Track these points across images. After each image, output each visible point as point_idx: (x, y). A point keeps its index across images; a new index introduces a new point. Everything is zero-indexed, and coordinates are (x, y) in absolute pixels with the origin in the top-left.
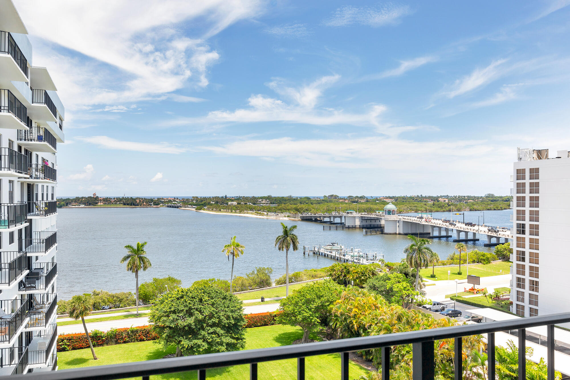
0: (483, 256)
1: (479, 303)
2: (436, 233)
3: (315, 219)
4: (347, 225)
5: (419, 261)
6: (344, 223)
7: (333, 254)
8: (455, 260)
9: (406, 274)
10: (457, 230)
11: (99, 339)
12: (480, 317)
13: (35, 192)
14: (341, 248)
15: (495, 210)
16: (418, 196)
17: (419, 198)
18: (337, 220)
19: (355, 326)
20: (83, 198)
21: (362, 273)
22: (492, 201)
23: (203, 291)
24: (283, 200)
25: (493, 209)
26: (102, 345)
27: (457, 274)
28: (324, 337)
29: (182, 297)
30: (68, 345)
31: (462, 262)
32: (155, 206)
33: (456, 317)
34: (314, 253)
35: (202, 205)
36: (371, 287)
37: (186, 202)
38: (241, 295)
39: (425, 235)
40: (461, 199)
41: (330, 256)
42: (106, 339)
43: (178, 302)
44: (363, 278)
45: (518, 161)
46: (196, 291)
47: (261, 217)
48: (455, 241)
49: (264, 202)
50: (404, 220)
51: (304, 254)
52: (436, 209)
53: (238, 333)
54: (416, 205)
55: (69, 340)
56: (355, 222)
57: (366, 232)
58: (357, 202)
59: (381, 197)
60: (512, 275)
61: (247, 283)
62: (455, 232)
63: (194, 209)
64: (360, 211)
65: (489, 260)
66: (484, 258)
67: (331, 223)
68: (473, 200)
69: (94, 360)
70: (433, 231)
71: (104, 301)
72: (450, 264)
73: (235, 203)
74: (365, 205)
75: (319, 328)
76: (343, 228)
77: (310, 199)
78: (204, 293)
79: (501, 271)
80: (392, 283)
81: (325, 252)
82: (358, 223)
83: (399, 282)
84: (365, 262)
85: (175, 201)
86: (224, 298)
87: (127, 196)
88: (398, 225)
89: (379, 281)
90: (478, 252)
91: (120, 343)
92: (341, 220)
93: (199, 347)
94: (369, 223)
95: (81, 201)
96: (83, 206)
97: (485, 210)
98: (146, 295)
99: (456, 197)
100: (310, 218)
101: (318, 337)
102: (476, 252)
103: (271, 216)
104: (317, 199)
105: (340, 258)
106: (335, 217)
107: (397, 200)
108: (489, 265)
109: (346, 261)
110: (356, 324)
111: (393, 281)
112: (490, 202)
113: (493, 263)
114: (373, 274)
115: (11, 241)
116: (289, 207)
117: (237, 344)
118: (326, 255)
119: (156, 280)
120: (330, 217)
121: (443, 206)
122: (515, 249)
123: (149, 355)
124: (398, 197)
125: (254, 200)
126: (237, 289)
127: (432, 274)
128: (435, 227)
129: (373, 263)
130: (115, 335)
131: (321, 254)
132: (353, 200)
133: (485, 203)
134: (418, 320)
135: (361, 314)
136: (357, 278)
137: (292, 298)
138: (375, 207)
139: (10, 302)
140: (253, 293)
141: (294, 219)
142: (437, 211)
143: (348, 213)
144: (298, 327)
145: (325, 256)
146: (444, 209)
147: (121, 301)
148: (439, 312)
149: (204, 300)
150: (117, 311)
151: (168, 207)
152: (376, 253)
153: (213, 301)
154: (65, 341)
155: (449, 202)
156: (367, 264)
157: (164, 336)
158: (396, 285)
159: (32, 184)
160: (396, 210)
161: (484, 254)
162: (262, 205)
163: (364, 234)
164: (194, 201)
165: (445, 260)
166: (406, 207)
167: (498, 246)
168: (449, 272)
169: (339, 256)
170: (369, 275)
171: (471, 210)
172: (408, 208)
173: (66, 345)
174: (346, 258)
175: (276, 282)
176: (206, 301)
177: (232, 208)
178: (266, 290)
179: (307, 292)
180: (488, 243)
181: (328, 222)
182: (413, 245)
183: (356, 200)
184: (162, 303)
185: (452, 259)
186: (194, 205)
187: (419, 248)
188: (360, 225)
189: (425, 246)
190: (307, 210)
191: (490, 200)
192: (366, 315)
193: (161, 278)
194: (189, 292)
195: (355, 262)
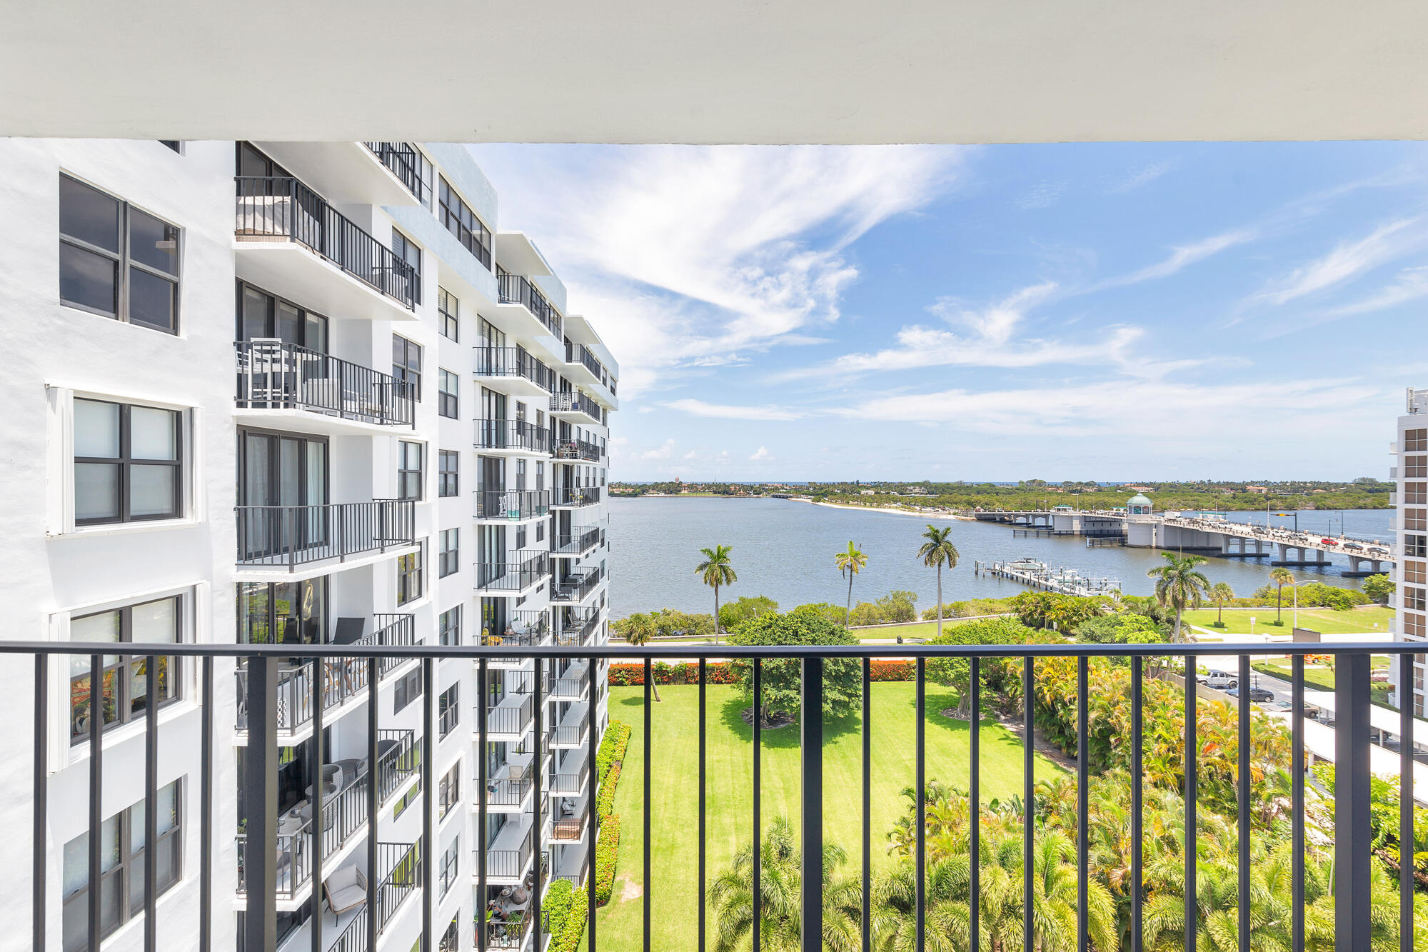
0: (1336, 595)
1: (1316, 682)
2: (1235, 549)
3: (1001, 519)
4: (1057, 529)
5: (1181, 597)
6: (1051, 526)
7: (1027, 576)
8: (1270, 600)
9: (1156, 619)
10: (1281, 544)
11: (664, 675)
12: (1313, 708)
13: (575, 475)
14: (1042, 566)
15: (1375, 508)
16: (1202, 482)
17: (1205, 485)
18: (1040, 522)
19: (1048, 697)
20: (662, 483)
21: (1074, 611)
22: (1370, 491)
23: (800, 619)
24: (948, 488)
25: (1371, 506)
26: (668, 683)
27: (1272, 624)
28: (996, 709)
29: (770, 627)
30: (627, 679)
31: (1284, 603)
32: (756, 496)
33: (1259, 701)
34: (994, 573)
35: (822, 494)
36: (1086, 635)
37: (799, 490)
38: (867, 630)
39: (1210, 552)
40: (1296, 488)
41: (1020, 580)
42: (673, 676)
43: (764, 633)
44: (1075, 618)
45: (1408, 414)
46: (789, 619)
47: (910, 513)
48: (1275, 564)
49: (917, 490)
50: (1166, 524)
51: (976, 573)
52: (1238, 505)
53: (851, 687)
54: (1197, 498)
55: (628, 671)
56: (1072, 524)
57: (1093, 543)
58: (1080, 492)
59: (1126, 483)
60: (1395, 635)
61: (876, 613)
62: (1276, 547)
63: (810, 501)
64: (1082, 506)
65: (1350, 604)
66: (1338, 598)
67: (1028, 525)
68: (1326, 490)
69: (656, 702)
70: (1228, 544)
71: (675, 625)
72: (1260, 606)
73: (871, 492)
74: (1093, 498)
75: (984, 692)
76: (1049, 535)
77: (994, 486)
78: (801, 623)
79: (1376, 625)
80: (1127, 630)
81: (1013, 573)
82: (1077, 526)
83: (1140, 630)
84: (1084, 592)
85: (783, 488)
86: (832, 633)
87: (718, 481)
88: (1154, 532)
89: (1101, 626)
90: (1323, 586)
91: (691, 683)
92: (1047, 521)
93: (793, 701)
94: (1098, 527)
95: (661, 488)
96: (663, 494)
97: (1353, 508)
98: (729, 620)
99: (1285, 484)
100: (992, 517)
101: (984, 708)
102: (1319, 587)
103: (926, 512)
104: (1007, 487)
105: (1040, 583)
106: (1035, 516)
107: (1157, 490)
108: (1348, 612)
109: (1049, 588)
110: (1049, 693)
111: (1128, 627)
112: (1364, 493)
113: (1359, 609)
114: (1095, 614)
115: (540, 537)
116: (957, 500)
117: (849, 702)
118: (1015, 578)
119: (743, 600)
120: (1027, 516)
121: (1255, 500)
122: (1401, 584)
123: (726, 703)
124: (1160, 484)
125: (902, 488)
126: (862, 622)
127: (1217, 621)
128: (1231, 537)
129: (1100, 594)
130: (685, 672)
131: (1005, 575)
132: (1072, 489)
133: (1351, 496)
134: (1165, 698)
135: (1058, 677)
136: (1064, 618)
137: (940, 641)
138: (1113, 500)
139: (537, 614)
140: (885, 628)
141: (964, 518)
142: (1242, 510)
143: (1059, 510)
144: (953, 689)
145: (1012, 578)
146: (1257, 506)
147: (696, 625)
148: (1224, 690)
149: (800, 633)
150: (691, 639)
151: (773, 497)
152: (1105, 578)
153: (814, 635)
154: (623, 672)
155: (1267, 494)
156: (1088, 595)
157: (744, 679)
158: (1133, 635)
159: (570, 465)
160: (1151, 506)
161: (1338, 592)
162: (913, 495)
163: (1088, 545)
164: (811, 489)
165: (1248, 597)
166: (1175, 502)
167: (1371, 577)
168: (1253, 619)
169: (1037, 580)
170: (1087, 615)
171: (1318, 508)
172: (1180, 502)
173: (624, 678)
174: (1049, 584)
175: (924, 615)
176: (803, 635)
177: (865, 500)
178: (907, 626)
179: (964, 635)
180: (1352, 571)
181: (1024, 524)
182: (1169, 568)
183: (1079, 488)
184: (742, 633)
185: (1263, 597)
186: (810, 495)
187: (1181, 573)
188: (1080, 531)
189: (1194, 570)
190: (987, 504)
191: (1364, 490)
192: (1067, 681)
193: (751, 597)
194: (780, 620)
195: (1065, 592)
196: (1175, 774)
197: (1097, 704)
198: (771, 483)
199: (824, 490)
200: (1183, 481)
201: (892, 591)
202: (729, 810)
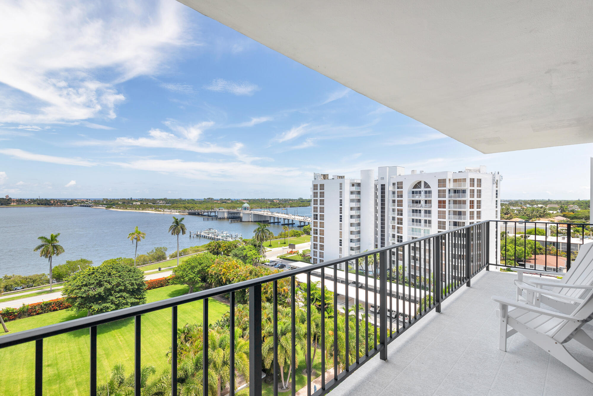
1: (294, 260)
2: (272, 221)
3: (198, 214)
4: (219, 217)
5: (262, 238)
6: (217, 216)
7: (210, 236)
9: (255, 246)
10: (284, 218)
11: (11, 315)
12: (295, 267)
14: (215, 231)
18: (213, 214)
21: (229, 247)
22: (302, 202)
23: (111, 267)
24: (175, 201)
25: (302, 206)
26: (13, 319)
27: (283, 244)
29: (93, 273)
31: (286, 237)
32: (69, 206)
33: (282, 268)
34: (197, 236)
35: (112, 204)
36: (234, 255)
37: (97, 203)
39: (266, 222)
40: (286, 201)
41: (207, 237)
42: (19, 314)
43: (89, 277)
44: (229, 250)
45: (314, 180)
46: (105, 268)
47: (159, 213)
49: (161, 202)
50: (254, 213)
51: (190, 236)
52: (272, 206)
53: (140, 295)
54: (261, 204)
56: (224, 215)
57: (231, 221)
59: (241, 199)
60: (311, 243)
61: (147, 259)
63: (104, 208)
64: (227, 208)
65: (300, 235)
66: (298, 234)
67: (209, 216)
68: (292, 201)
69: (5, 333)
70: (270, 219)
71: (16, 283)
72: (280, 238)
73: (139, 203)
74: (230, 205)
75: (200, 284)
76: (216, 219)
77: (194, 200)
78: (112, 269)
79: (306, 241)
81: (205, 235)
82: (226, 215)
83: (251, 251)
84: (230, 240)
85: (87, 202)
86: (129, 271)
87: (41, 198)
88: (250, 216)
89: (239, 251)
91: (33, 315)
92: (215, 214)
93: (108, 308)
94: (233, 215)
97: (298, 207)
98: (59, 274)
99: (283, 200)
100: (194, 213)
101: (199, 289)
102: (293, 231)
103: (166, 212)
105: (215, 238)
106: (211, 212)
107: (251, 202)
108: (300, 238)
109: (218, 240)
110: (224, 279)
111: (247, 250)
112: (300, 203)
113: (302, 236)
114: (235, 247)
116: (179, 206)
117: (139, 302)
118: (205, 237)
119: (69, 262)
120: (208, 212)
121: (276, 205)
122: (313, 228)
124: (251, 200)
125: (154, 201)
126: (140, 263)
127: (270, 244)
128: (271, 217)
129: (235, 240)
130: (28, 310)
131: (202, 236)
132: (223, 201)
133: (298, 203)
134: (262, 272)
135: (227, 272)
136: (225, 250)
137: (181, 266)
138: (237, 205)
140: (152, 265)
141: (183, 214)
142: (273, 208)
143: (220, 209)
144: (186, 286)
145: (204, 237)
146: (277, 207)
147: (34, 282)
148: (274, 267)
149: (112, 274)
150: (30, 290)
151: (81, 206)
153: (120, 273)
155: (279, 202)
156: (232, 241)
157: (76, 304)
158: (249, 253)
160: (249, 207)
161: (297, 232)
162: (159, 204)
164: (105, 202)
165: (277, 236)
166: (255, 206)
167: (304, 227)
168: (279, 242)
169: (214, 237)
170: (233, 248)
171: (291, 207)
174: (218, 238)
175: (170, 256)
176: (114, 274)
177: (136, 207)
178: (163, 263)
179: (192, 262)
180: (299, 225)
181: (207, 215)
182: (259, 228)
183: (225, 201)
184: (74, 280)
185: (281, 235)
186: (104, 205)
187: (262, 229)
188: (227, 217)
189: (266, 228)
190: (192, 208)
191: (300, 201)
192: (231, 273)
193: (74, 260)
194: (99, 269)
195: (224, 240)
196: (265, 297)
197: (241, 279)
198: (79, 199)
199: (113, 202)
200: (257, 199)
201: (155, 248)
202: (71, 377)
